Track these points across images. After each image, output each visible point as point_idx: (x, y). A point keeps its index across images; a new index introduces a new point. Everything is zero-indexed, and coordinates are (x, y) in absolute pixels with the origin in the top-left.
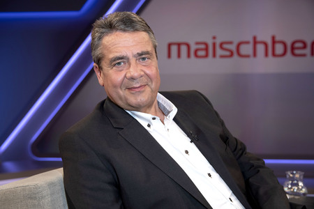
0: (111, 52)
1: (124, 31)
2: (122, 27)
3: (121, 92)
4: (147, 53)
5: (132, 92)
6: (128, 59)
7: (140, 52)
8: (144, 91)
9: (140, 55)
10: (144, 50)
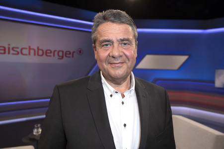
0: (101, 36)
1: (113, 22)
2: (112, 18)
3: (105, 66)
4: (128, 40)
5: (113, 66)
6: (113, 43)
7: (122, 38)
8: (121, 67)
9: (122, 40)
10: (126, 37)
